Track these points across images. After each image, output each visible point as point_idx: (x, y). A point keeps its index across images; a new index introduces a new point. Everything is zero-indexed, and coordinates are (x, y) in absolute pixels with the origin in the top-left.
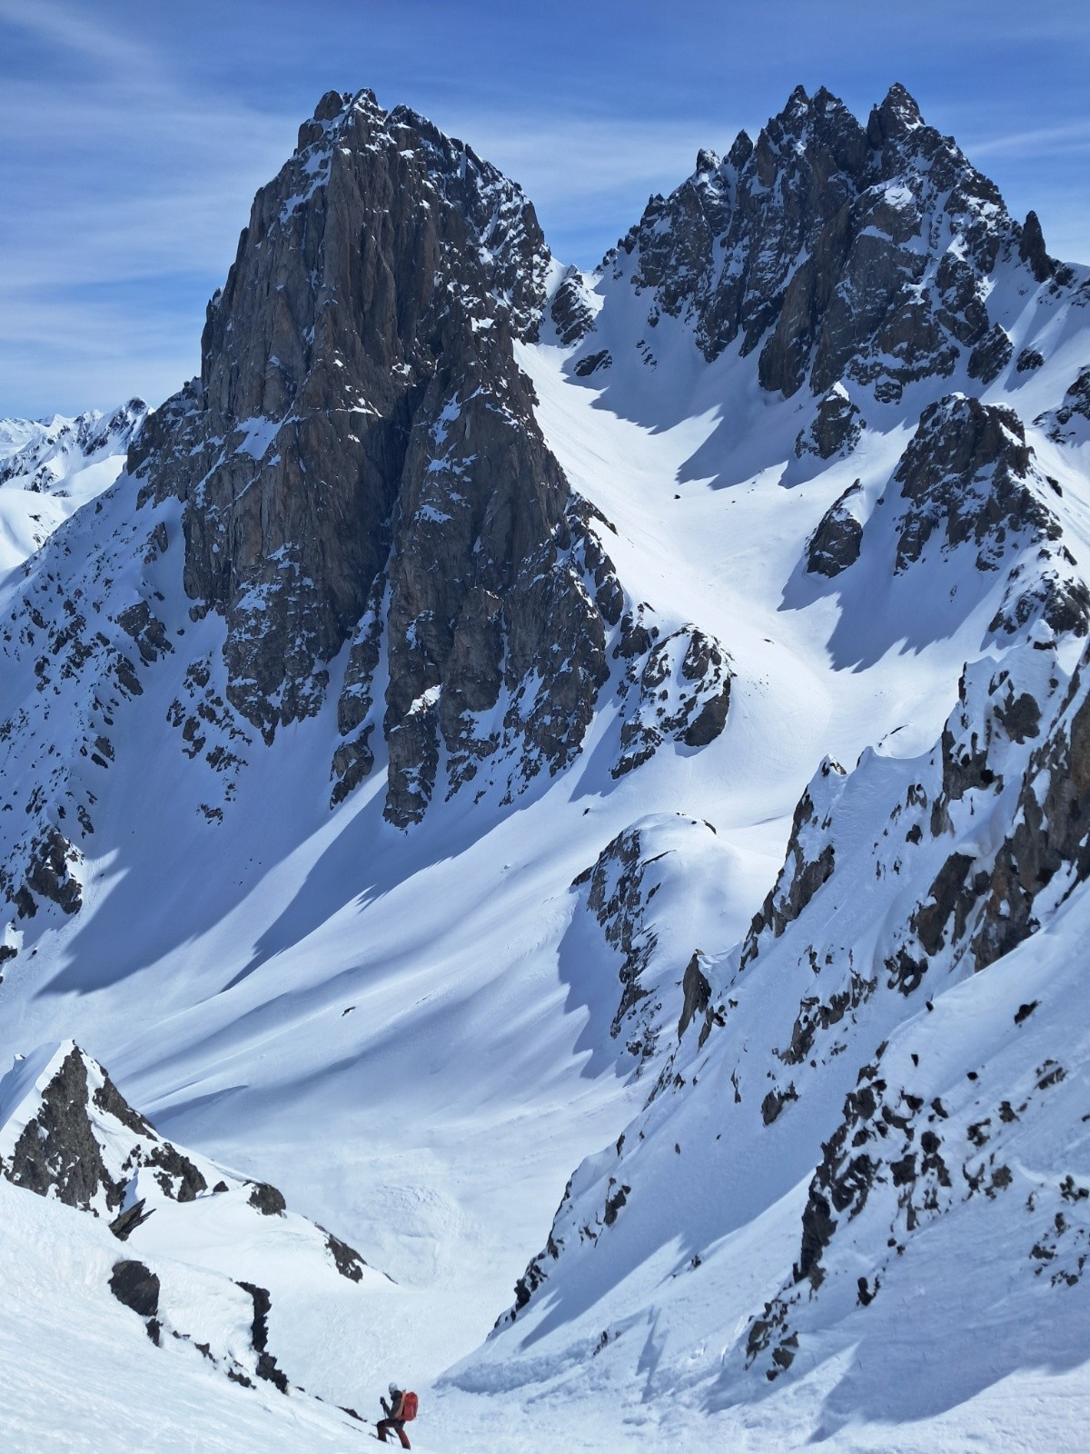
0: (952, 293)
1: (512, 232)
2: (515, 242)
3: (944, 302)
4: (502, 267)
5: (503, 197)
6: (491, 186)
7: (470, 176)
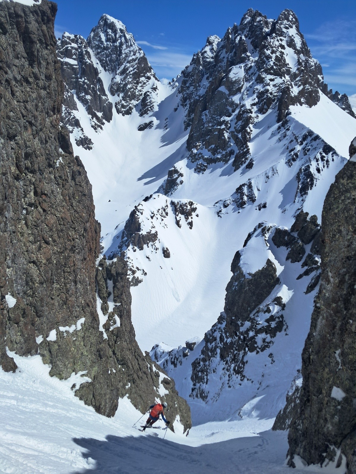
0: (240, 123)
1: (132, 69)
2: (131, 73)
3: (235, 128)
4: (122, 84)
5: (132, 53)
6: (128, 49)
7: (121, 44)
